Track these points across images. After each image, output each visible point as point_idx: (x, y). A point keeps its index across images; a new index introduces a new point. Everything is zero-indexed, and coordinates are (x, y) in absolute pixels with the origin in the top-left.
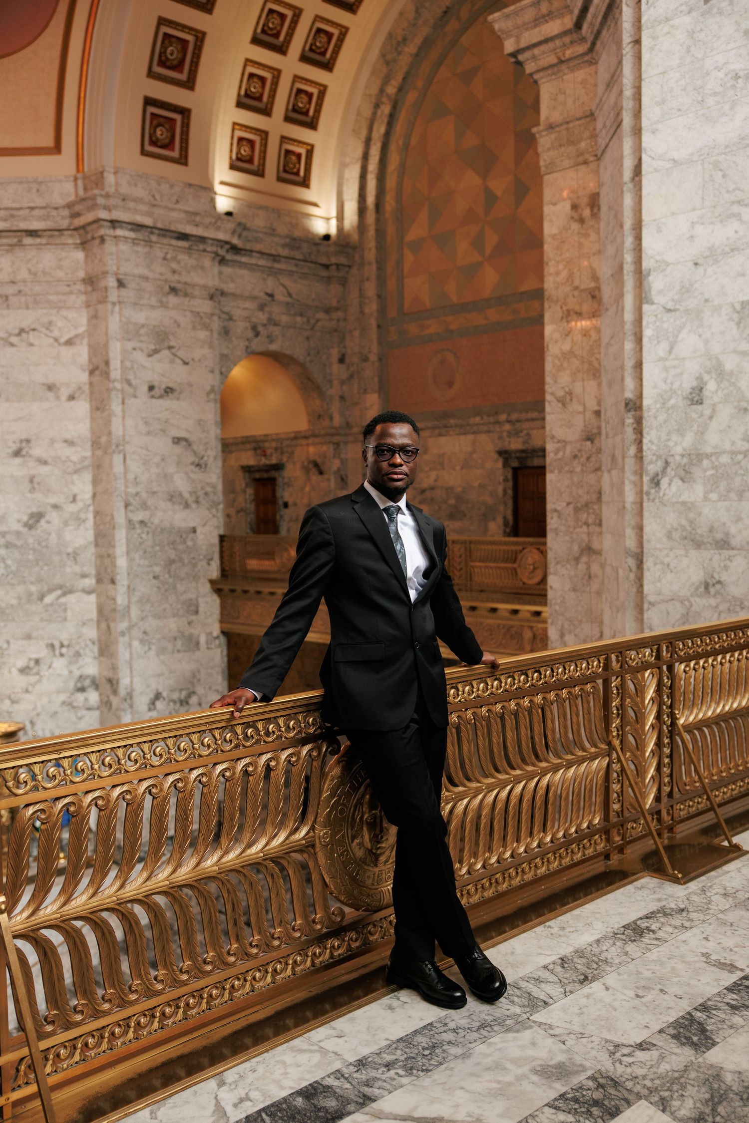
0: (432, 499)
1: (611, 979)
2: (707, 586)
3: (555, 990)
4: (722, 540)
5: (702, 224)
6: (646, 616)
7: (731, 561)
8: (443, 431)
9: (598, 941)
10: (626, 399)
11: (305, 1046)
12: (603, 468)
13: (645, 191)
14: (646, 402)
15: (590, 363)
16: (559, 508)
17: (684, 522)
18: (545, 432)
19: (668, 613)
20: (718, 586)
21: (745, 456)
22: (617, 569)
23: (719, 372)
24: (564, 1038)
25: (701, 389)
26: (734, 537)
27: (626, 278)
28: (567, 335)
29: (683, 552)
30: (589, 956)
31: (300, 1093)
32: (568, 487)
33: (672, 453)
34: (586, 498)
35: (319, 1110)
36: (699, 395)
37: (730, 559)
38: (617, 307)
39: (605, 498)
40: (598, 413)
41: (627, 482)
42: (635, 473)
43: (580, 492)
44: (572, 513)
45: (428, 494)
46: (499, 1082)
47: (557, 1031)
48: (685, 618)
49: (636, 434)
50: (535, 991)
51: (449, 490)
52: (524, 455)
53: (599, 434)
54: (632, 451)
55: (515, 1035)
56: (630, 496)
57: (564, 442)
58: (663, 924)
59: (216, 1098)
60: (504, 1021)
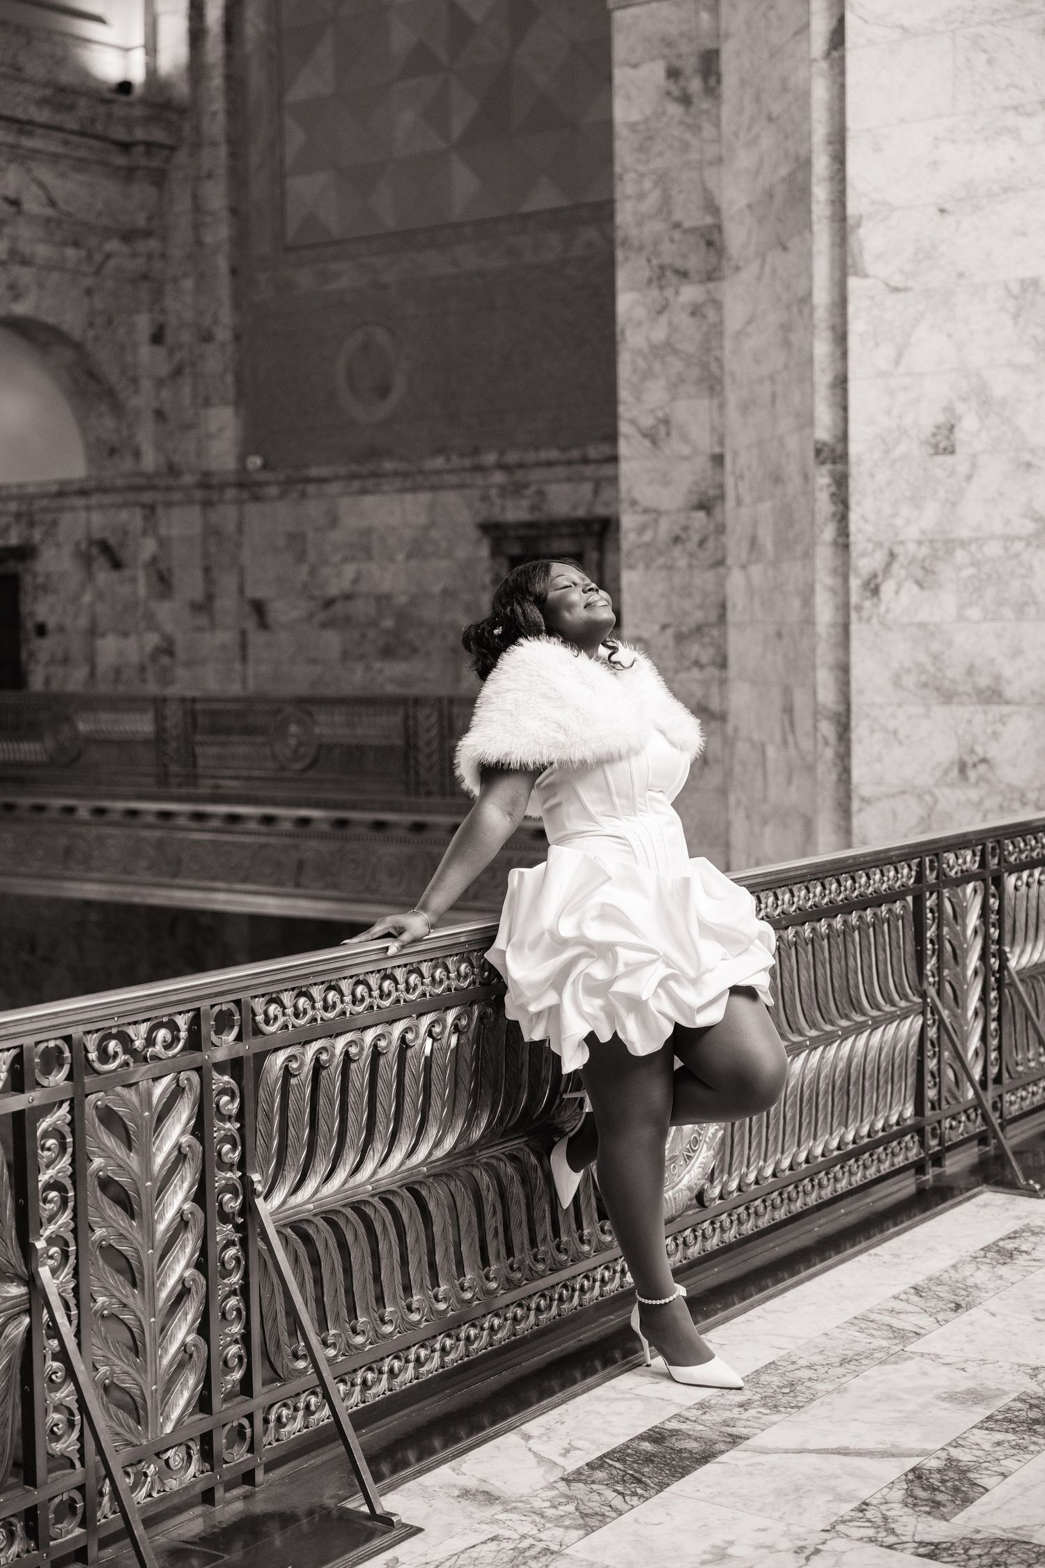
0: (348, 620)
1: (993, 1304)
2: (963, 768)
3: (926, 1321)
4: (989, 688)
5: (953, 141)
6: (856, 822)
7: (1004, 724)
8: (370, 483)
9: (954, 1267)
10: (816, 442)
11: (614, 1395)
12: (730, 561)
13: (850, 80)
14: (855, 448)
15: (705, 366)
16: (646, 635)
17: (923, 658)
18: (617, 490)
19: (895, 816)
20: (982, 768)
21: (1028, 544)
22: (763, 746)
23: (985, 401)
24: (963, 1365)
25: (952, 428)
26: (1009, 682)
27: (816, 227)
28: (660, 312)
29: (920, 710)
30: (949, 1283)
31: (642, 1438)
32: (663, 595)
33: (900, 538)
34: (699, 616)
35: (680, 1451)
36: (948, 438)
37: (1002, 720)
38: (762, 266)
39: (732, 616)
40: (718, 460)
41: (818, 588)
42: (835, 572)
43: (687, 604)
44: (671, 643)
45: (339, 608)
46: (900, 1411)
47: (948, 1360)
48: (925, 822)
49: (834, 503)
50: (896, 1323)
51: (383, 600)
52: (533, 532)
53: (722, 497)
54: (828, 533)
55: (895, 1366)
56: (825, 612)
57: (655, 513)
58: (1036, 1244)
59: (530, 1449)
60: (872, 1354)
